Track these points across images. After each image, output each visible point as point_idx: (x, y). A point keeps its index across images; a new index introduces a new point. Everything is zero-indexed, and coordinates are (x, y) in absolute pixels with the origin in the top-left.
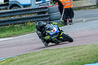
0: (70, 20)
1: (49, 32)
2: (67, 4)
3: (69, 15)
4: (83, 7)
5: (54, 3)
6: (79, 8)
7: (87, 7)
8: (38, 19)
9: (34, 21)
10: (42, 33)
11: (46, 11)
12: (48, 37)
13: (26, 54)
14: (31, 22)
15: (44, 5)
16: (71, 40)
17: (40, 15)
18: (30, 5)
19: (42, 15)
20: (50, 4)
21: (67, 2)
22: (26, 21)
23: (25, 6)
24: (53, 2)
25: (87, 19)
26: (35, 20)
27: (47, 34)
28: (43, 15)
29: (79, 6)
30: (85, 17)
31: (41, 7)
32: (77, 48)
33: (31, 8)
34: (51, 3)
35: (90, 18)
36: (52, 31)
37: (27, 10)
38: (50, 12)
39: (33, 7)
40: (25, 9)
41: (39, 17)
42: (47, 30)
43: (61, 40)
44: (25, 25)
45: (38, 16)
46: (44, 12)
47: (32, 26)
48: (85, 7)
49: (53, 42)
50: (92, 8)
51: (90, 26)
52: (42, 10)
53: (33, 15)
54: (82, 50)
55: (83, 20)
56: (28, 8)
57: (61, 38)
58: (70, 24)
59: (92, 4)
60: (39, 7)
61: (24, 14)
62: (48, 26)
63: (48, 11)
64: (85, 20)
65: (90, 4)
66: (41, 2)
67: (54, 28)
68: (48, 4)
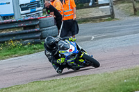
1: (63, 52)
2: (67, 14)
4: (90, 18)
5: (49, 13)
6: (85, 20)
7: (97, 18)
8: (24, 37)
9: (19, 40)
10: (53, 54)
11: (36, 25)
12: (61, 61)
13: (6, 89)
14: (14, 40)
15: (33, 16)
17: (27, 31)
18: (12, 16)
19: (29, 30)
20: (42, 14)
21: (66, 11)
22: (7, 39)
23: (5, 17)
24: (47, 11)
25: (97, 36)
26: (19, 37)
27: (60, 55)
28: (32, 30)
29: (86, 16)
30: (94, 33)
31: (29, 18)
33: (14, 20)
34: (44, 12)
35: (101, 35)
36: (68, 51)
37: (7, 23)
38: (42, 25)
39: (17, 18)
42: (60, 49)
43: (81, 63)
44: (5, 46)
46: (34, 27)
47: (15, 46)
48: (94, 18)
50: (105, 20)
51: (101, 46)
52: (30, 23)
53: (17, 31)
54: (89, 81)
55: (91, 38)
56: (10, 20)
57: (82, 61)
59: (104, 14)
60: (26, 18)
62: (62, 43)
63: (38, 24)
64: (93, 37)
65: (101, 14)
66: (29, 11)
67: (71, 46)
68: (39, 15)
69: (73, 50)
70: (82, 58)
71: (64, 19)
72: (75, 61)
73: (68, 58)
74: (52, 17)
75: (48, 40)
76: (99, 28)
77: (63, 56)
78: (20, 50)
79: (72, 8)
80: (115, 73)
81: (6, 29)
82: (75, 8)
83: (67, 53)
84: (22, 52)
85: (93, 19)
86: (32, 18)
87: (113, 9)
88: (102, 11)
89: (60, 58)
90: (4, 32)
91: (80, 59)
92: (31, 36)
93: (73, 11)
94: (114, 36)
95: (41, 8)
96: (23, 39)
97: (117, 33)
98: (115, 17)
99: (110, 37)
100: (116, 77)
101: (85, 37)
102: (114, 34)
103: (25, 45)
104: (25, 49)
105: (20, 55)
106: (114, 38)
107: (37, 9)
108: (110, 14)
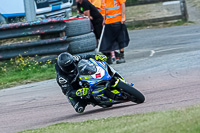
0: (118, 51)
1: (86, 77)
2: (111, 13)
3: (117, 40)
4: (149, 21)
5: (81, 13)
6: (140, 24)
7: (159, 20)
8: (42, 51)
9: (33, 56)
10: (70, 81)
11: (61, 32)
12: (82, 92)
14: (25, 57)
15: (55, 17)
16: (138, 98)
17: (46, 41)
18: (22, 17)
19: (50, 40)
20: (70, 14)
21: (110, 9)
22: (13, 55)
23: (10, 19)
24: (79, 8)
25: (160, 50)
26: (33, 52)
27: (80, 84)
28: (54, 40)
29: (141, 17)
30: (155, 44)
31: (49, 20)
32: (134, 120)
33: (24, 23)
34: (73, 11)
35: (167, 48)
36: (94, 76)
38: (70, 32)
39: (30, 20)
40: (10, 25)
41: (45, 45)
42: (82, 74)
43: (115, 97)
44: (10, 65)
45: (42, 42)
46: (57, 34)
47: (27, 66)
48: (154, 21)
49: (96, 103)
51: (165, 66)
52: (52, 29)
53: (30, 41)
54: (147, 123)
56: (18, 24)
57: (116, 92)
58: (118, 63)
59: (170, 14)
60: (45, 21)
61: (7, 39)
62: (84, 64)
63: (64, 31)
64: (153, 52)
65: (166, 14)
66: (49, 9)
67: (98, 68)
68: (65, 14)
69: (103, 74)
70: (116, 88)
71: (106, 22)
72: (105, 92)
73: (94, 87)
74: (87, 18)
75: (61, 59)
76: (162, 37)
77: (85, 84)
78: (35, 72)
79: (119, 4)
80: (188, 110)
81: (12, 38)
82: (124, 5)
83: (92, 80)
84: (37, 75)
85: (154, 23)
86: (54, 20)
87: (185, 7)
88: (168, 9)
89: (80, 87)
90: (9, 44)
91: (113, 89)
92: (52, 50)
93: (121, 8)
94: (187, 51)
95: (69, 4)
96: (41, 55)
97: (192, 46)
98: (189, 19)
99: (180, 51)
100: (189, 117)
101: (141, 51)
102: (187, 46)
103: (43, 63)
104: (44, 70)
105: (35, 81)
106: (188, 53)
107: (63, 5)
108: (180, 14)
